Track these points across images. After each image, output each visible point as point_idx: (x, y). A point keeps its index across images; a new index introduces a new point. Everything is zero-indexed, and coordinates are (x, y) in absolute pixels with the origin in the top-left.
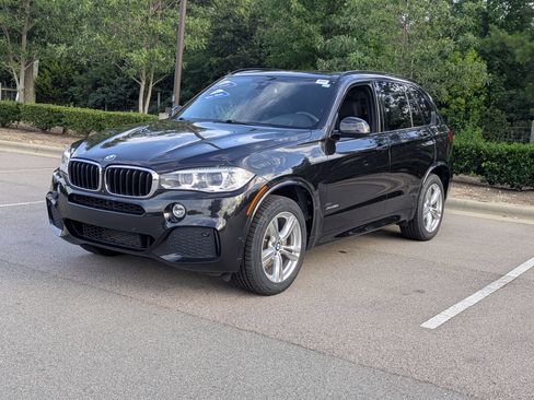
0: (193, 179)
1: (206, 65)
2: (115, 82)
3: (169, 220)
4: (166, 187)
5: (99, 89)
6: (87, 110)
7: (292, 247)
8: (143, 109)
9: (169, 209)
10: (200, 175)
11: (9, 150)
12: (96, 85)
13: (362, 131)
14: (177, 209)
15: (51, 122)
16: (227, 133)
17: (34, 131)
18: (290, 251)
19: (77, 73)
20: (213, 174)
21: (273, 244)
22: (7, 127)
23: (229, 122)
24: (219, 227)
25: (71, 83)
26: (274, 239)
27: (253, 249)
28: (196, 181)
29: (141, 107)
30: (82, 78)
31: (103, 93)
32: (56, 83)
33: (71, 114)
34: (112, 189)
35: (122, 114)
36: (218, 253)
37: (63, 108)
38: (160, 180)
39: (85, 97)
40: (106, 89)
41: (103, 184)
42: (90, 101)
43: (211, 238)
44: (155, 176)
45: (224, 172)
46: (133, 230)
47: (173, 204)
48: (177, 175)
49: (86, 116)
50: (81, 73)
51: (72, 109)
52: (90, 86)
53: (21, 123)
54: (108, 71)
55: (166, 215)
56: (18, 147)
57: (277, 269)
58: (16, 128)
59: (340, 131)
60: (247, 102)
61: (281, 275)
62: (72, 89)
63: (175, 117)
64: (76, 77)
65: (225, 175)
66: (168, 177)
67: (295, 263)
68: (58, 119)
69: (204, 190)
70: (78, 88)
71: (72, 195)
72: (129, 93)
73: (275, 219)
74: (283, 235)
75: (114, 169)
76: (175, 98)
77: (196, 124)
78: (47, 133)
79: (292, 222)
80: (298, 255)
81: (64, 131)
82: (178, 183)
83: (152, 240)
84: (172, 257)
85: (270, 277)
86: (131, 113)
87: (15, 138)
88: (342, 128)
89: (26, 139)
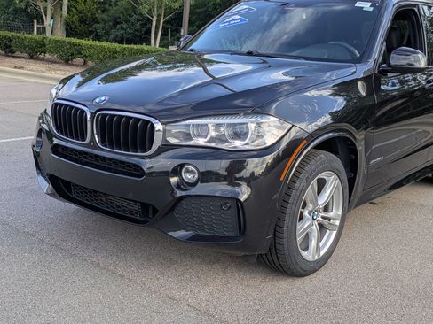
0: (209, 130)
1: (210, 5)
2: (132, 19)
3: (178, 186)
4: (173, 141)
5: (119, 26)
6: (105, 44)
7: (330, 215)
8: (155, 43)
9: (177, 171)
10: (218, 126)
11: (32, 80)
12: (116, 22)
13: (417, 65)
14: (188, 171)
15: (72, 54)
16: (249, 68)
17: (59, 63)
18: (329, 219)
19: (99, 11)
20: (235, 124)
21: (310, 213)
22: (35, 59)
23: (250, 54)
24: (243, 198)
25: (95, 21)
26: (310, 206)
27: (286, 223)
28: (213, 133)
29: (153, 41)
30: (104, 16)
31: (122, 29)
32: (82, 21)
33: (90, 47)
34: (103, 141)
35: (135, 47)
36: (242, 229)
37: (83, 42)
38: (165, 131)
39: (107, 33)
40: (124, 25)
41: (93, 134)
42: (112, 36)
43: (233, 212)
44: (159, 126)
45: (251, 122)
46: (130, 196)
47: (182, 166)
48: (188, 125)
49: (103, 49)
50: (103, 12)
51: (91, 42)
52: (111, 24)
53: (47, 55)
54: (126, 10)
55: (174, 180)
56: (41, 77)
57: (313, 243)
58: (43, 60)
59: (389, 65)
60: (259, 36)
61: (318, 249)
62: (97, 26)
63: (184, 48)
64: (99, 15)
65: (252, 126)
66: (175, 128)
67: (334, 233)
68: (79, 51)
69: (224, 146)
70: (101, 25)
71: (57, 145)
72: (144, 30)
73: (314, 182)
74: (322, 201)
75: (106, 115)
76: (184, 31)
77: (207, 57)
78: (70, 65)
79: (333, 184)
80: (338, 223)
81: (85, 62)
82: (188, 136)
83: (155, 211)
84: (181, 233)
85: (304, 254)
86: (144, 47)
87: (40, 69)
88: (392, 62)
89: (49, 69)
